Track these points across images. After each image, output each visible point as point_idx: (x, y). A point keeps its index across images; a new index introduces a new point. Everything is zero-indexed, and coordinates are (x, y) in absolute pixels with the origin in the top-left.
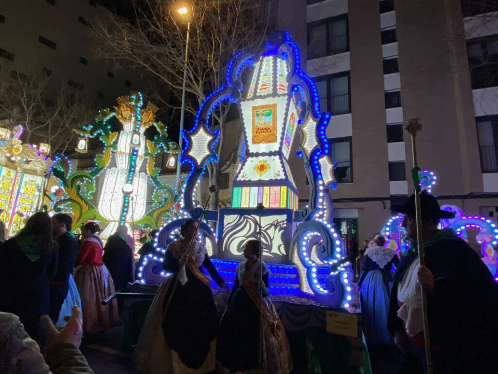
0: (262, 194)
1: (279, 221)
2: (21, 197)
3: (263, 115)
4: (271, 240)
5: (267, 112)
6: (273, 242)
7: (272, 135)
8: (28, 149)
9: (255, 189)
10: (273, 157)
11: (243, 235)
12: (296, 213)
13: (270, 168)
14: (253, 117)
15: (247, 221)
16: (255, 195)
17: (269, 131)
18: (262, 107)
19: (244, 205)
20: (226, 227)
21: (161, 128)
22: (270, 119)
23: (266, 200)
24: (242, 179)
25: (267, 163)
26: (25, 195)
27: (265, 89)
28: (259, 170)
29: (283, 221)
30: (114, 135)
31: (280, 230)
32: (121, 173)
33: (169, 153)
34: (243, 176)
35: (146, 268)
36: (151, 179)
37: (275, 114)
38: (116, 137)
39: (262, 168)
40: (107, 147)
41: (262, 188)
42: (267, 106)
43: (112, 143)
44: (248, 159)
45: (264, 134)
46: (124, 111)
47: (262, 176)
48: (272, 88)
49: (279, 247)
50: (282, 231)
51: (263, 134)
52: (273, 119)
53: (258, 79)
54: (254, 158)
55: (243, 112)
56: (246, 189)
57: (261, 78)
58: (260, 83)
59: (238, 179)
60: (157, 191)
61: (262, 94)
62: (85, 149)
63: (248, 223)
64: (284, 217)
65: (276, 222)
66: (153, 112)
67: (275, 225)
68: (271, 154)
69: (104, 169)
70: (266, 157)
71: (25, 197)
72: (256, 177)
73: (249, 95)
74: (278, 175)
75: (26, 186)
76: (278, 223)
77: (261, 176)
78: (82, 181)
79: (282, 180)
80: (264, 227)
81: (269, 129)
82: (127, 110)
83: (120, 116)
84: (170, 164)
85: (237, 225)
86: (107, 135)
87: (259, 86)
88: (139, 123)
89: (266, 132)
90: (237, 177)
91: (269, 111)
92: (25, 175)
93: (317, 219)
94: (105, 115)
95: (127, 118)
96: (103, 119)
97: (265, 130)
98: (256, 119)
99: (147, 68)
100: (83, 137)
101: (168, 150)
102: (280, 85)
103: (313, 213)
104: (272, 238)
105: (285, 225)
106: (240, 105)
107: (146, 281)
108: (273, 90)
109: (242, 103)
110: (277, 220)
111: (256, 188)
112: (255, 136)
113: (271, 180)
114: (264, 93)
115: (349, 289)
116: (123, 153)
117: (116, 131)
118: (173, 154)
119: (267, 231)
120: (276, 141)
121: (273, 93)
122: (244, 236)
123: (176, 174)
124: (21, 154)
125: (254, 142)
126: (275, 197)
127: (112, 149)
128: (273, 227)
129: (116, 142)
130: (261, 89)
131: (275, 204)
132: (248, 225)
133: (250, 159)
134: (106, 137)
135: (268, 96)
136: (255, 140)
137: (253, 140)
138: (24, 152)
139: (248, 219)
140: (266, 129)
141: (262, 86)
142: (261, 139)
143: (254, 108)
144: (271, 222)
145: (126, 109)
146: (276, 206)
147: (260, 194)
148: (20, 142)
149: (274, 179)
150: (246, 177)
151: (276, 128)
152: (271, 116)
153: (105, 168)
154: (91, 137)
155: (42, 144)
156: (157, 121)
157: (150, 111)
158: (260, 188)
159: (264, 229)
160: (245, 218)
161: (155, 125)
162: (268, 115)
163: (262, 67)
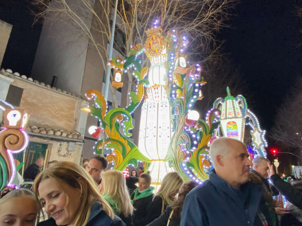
163: (227, 104)
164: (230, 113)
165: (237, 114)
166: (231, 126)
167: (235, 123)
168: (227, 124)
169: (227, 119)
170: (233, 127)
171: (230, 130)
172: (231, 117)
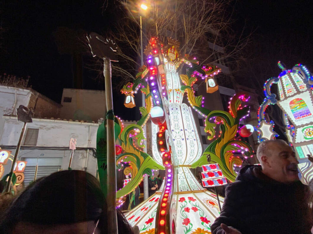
85: (309, 168)
165: (301, 88)
166: (296, 106)
167: (301, 99)
168: (290, 104)
169: (288, 99)
170: (300, 105)
171: (297, 111)
172: (293, 94)
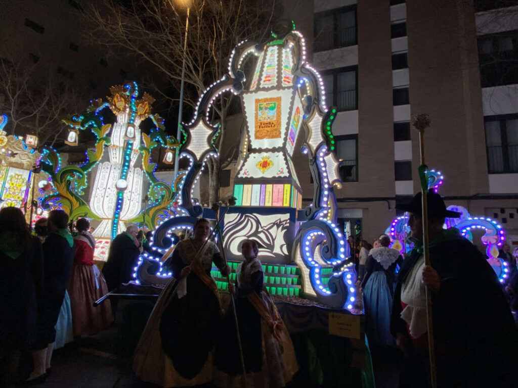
0: (264, 192)
1: (282, 220)
2: (6, 192)
3: (266, 108)
4: (273, 240)
5: (271, 105)
6: (275, 242)
7: (276, 130)
8: (13, 141)
9: (257, 187)
10: (276, 153)
11: (245, 234)
12: (299, 211)
13: (273, 165)
14: (256, 110)
15: (248, 220)
16: (257, 193)
17: (273, 125)
18: (266, 100)
19: (246, 203)
20: (227, 227)
21: (158, 120)
22: (274, 114)
23: (269, 198)
24: (244, 176)
25: (270, 159)
26: (11, 190)
27: (269, 80)
28: (261, 167)
29: (286, 220)
30: (108, 127)
31: (282, 230)
32: (115, 168)
33: (167, 148)
34: (245, 173)
35: (141, 268)
36: (147, 175)
37: (279, 107)
38: (109, 129)
39: (265, 165)
40: (100, 140)
41: (265, 185)
42: (271, 99)
43: (105, 136)
44: (250, 155)
45: (268, 129)
46: (118, 101)
47: (265, 173)
48: (276, 80)
49: (281, 247)
50: (285, 230)
51: (266, 129)
52: (277, 114)
53: (262, 71)
54: (257, 154)
55: (245, 105)
56: (247, 187)
57: (265, 69)
58: (264, 74)
59: (239, 176)
60: (153, 187)
61: (266, 86)
62: (75, 142)
63: (250, 223)
64: (287, 216)
65: (278, 221)
66: (149, 104)
67: (278, 224)
68: (274, 150)
69: (96, 163)
70: (270, 154)
71: (11, 193)
72: (258, 175)
73: (252, 86)
74: (282, 172)
75: (11, 180)
76: (280, 222)
77: (263, 173)
78: (73, 176)
79: (285, 177)
80: (265, 227)
81: (273, 123)
82: (121, 101)
83: (114, 107)
84: (167, 159)
85: (237, 224)
86: (100, 127)
87: (263, 78)
88: (134, 115)
89: (269, 127)
90: (239, 173)
91: (273, 105)
92: (11, 168)
93: (321, 219)
94: (97, 105)
95: (122, 109)
96: (96, 110)
97: (268, 125)
98: (259, 113)
99: (143, 56)
100: (74, 128)
101: (166, 144)
102: (285, 77)
103: (317, 212)
104: (274, 238)
105: (288, 225)
106: (243, 98)
107: (141, 282)
108: (278, 82)
109: (244, 95)
110: (280, 219)
111: (259, 186)
112: (258, 131)
113: (274, 178)
114: (267, 85)
115: (352, 290)
116: (117, 147)
117: (110, 123)
118: (170, 149)
119: (270, 231)
120: (280, 137)
121: (277, 86)
122: (245, 236)
123: (174, 170)
124: (5, 146)
125: (257, 137)
126: (278, 195)
127: (104, 143)
128: (275, 226)
129: (109, 135)
130: (264, 81)
131: (278, 202)
132: (249, 224)
133: (252, 155)
134: (98, 130)
135: (273, 88)
136: (258, 134)
137: (255, 135)
138: (10, 143)
139: (250, 218)
140: (270, 124)
141: (266, 77)
142: (264, 134)
143: (257, 101)
144: (273, 222)
145: (119, 100)
146: (279, 204)
147: (262, 193)
148: (5, 133)
149: (277, 176)
150: (248, 173)
151: (280, 122)
152: (276, 110)
153: (98, 162)
154: (82, 128)
155: (28, 136)
156: (153, 114)
157: (146, 103)
158: (262, 185)
159: (266, 228)
160: (246, 216)
161: (152, 117)
162: (272, 108)
163: (267, 57)
164: (269, 76)
